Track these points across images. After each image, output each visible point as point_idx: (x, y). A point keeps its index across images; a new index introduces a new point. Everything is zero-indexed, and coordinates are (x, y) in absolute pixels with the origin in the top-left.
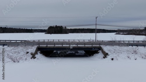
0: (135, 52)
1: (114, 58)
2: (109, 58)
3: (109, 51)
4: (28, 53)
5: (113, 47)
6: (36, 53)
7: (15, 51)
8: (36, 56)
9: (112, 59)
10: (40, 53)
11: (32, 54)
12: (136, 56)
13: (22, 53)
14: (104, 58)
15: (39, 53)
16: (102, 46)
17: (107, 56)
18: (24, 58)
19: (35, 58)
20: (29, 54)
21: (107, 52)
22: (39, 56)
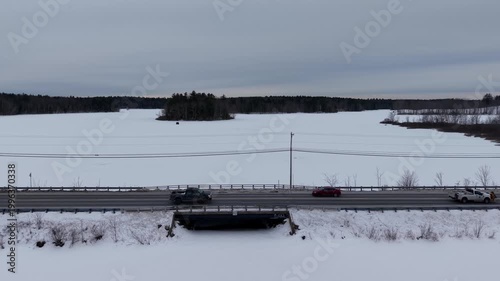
0: (347, 224)
1: (307, 236)
2: (299, 234)
3: (302, 221)
4: (160, 226)
5: (309, 212)
6: (174, 225)
7: (137, 222)
8: (174, 231)
9: (304, 238)
10: (180, 224)
11: (167, 228)
12: (346, 232)
13: (151, 227)
14: (291, 234)
15: (177, 225)
16: (290, 210)
17: (297, 232)
18: (156, 237)
19: (172, 235)
20: (163, 229)
21: (297, 223)
22: (179, 230)
